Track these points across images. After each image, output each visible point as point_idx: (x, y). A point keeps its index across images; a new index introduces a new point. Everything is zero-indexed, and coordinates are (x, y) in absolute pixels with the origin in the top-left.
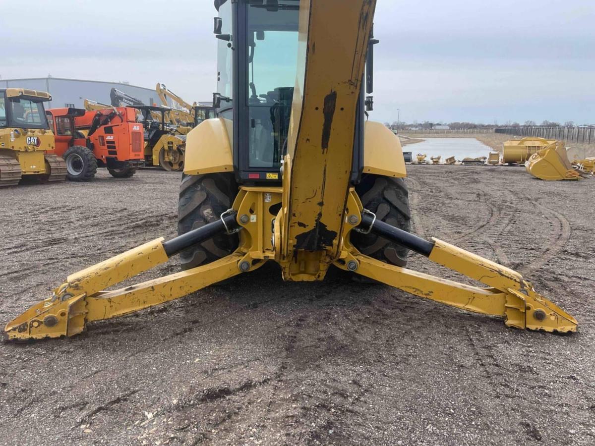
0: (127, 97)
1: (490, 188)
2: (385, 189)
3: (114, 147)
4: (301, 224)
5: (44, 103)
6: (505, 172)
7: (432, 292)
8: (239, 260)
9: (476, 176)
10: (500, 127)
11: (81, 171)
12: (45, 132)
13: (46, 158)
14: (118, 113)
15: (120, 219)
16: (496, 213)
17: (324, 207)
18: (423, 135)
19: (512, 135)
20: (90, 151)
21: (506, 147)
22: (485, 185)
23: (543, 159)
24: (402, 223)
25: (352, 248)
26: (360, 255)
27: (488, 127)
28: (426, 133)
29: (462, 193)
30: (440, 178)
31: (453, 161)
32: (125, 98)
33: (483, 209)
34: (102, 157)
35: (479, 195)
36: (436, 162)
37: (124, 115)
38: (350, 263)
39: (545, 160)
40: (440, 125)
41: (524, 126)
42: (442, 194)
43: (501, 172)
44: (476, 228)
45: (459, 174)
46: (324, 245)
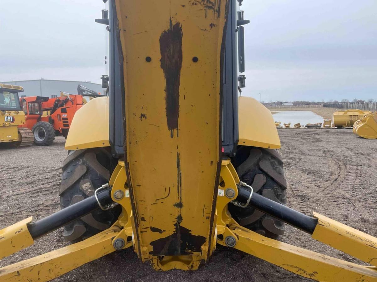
0: (88, 90)
1: (331, 146)
2: (260, 160)
3: (67, 122)
4: (154, 230)
5: (18, 93)
6: (337, 133)
7: (317, 273)
8: (114, 237)
9: (317, 137)
10: (326, 103)
11: (44, 138)
12: (18, 113)
13: (19, 130)
14: (70, 99)
15: (52, 177)
16: (343, 167)
17: (183, 208)
18: (276, 109)
19: (335, 108)
20: (50, 125)
21: (335, 116)
22: (327, 143)
23: (365, 124)
24: (279, 193)
25: (230, 220)
26: (238, 228)
27: (318, 104)
28: (279, 108)
29: (312, 150)
30: (293, 138)
31: (299, 126)
32: (86, 90)
33: (331, 163)
34: (59, 128)
35: (324, 151)
36: (288, 127)
37: (74, 100)
38: (228, 239)
39: (367, 125)
40: (287, 103)
41: (342, 103)
42: (297, 151)
43: (334, 133)
44: (332, 182)
45: (305, 135)
46: (190, 251)
